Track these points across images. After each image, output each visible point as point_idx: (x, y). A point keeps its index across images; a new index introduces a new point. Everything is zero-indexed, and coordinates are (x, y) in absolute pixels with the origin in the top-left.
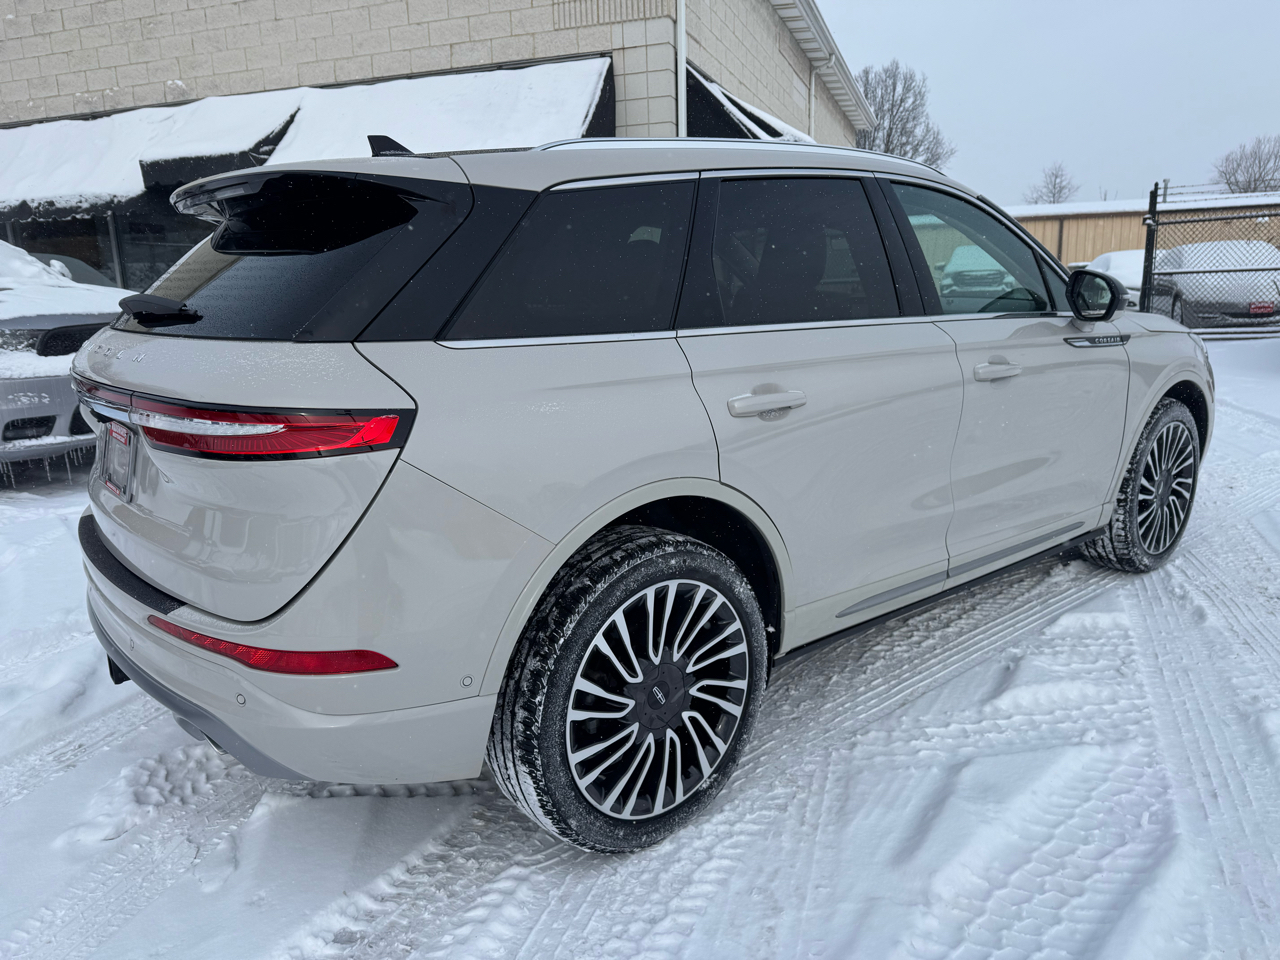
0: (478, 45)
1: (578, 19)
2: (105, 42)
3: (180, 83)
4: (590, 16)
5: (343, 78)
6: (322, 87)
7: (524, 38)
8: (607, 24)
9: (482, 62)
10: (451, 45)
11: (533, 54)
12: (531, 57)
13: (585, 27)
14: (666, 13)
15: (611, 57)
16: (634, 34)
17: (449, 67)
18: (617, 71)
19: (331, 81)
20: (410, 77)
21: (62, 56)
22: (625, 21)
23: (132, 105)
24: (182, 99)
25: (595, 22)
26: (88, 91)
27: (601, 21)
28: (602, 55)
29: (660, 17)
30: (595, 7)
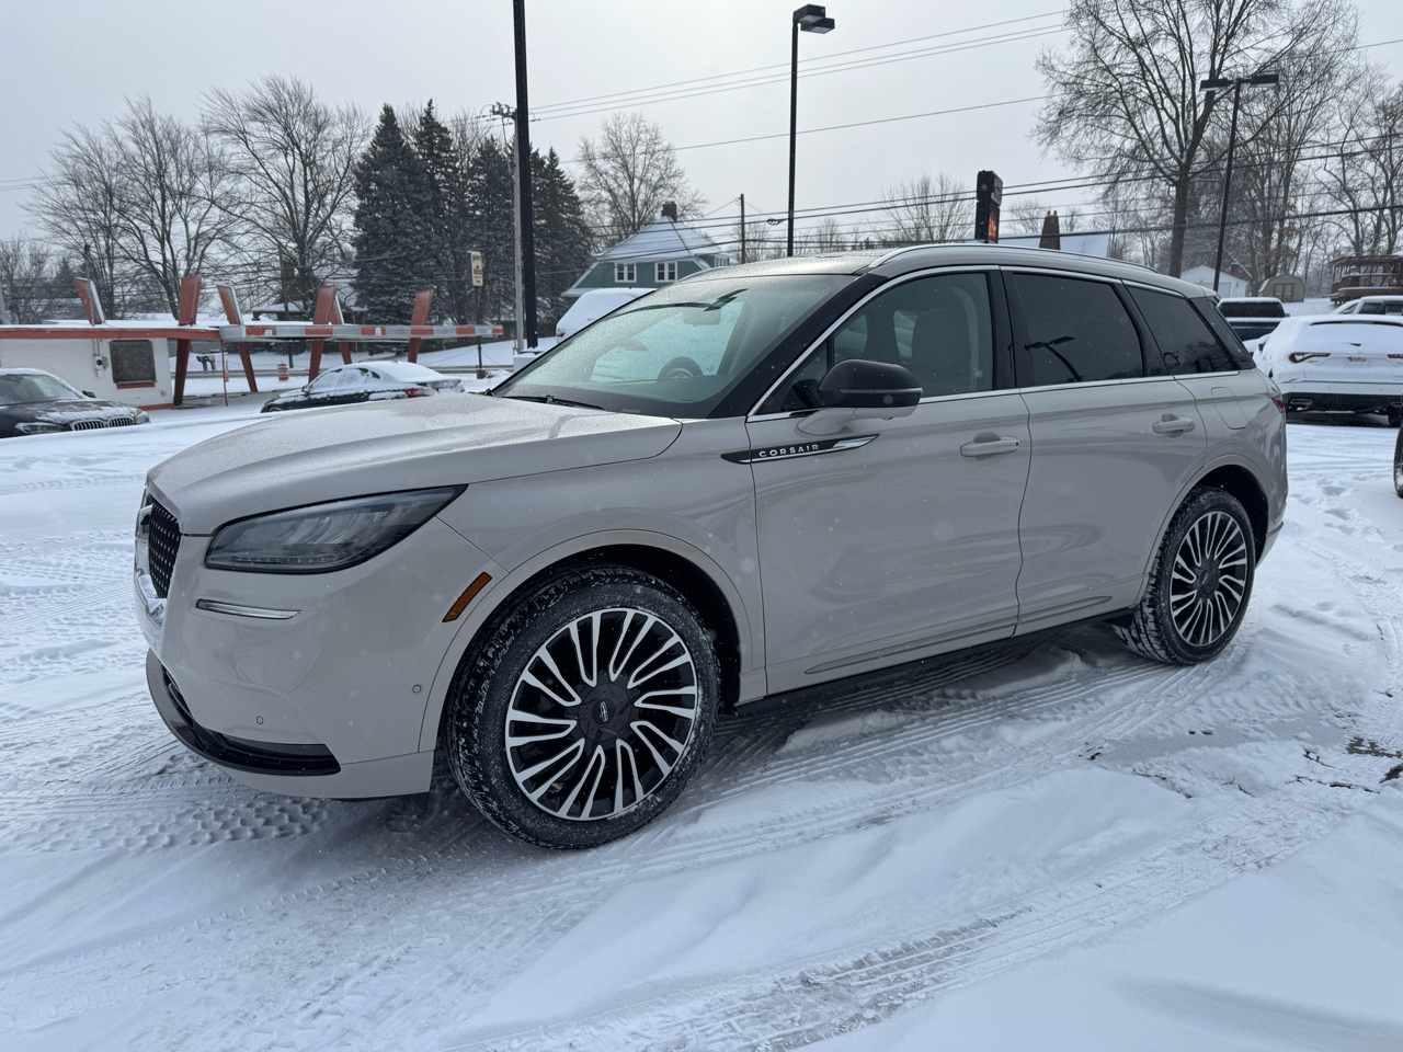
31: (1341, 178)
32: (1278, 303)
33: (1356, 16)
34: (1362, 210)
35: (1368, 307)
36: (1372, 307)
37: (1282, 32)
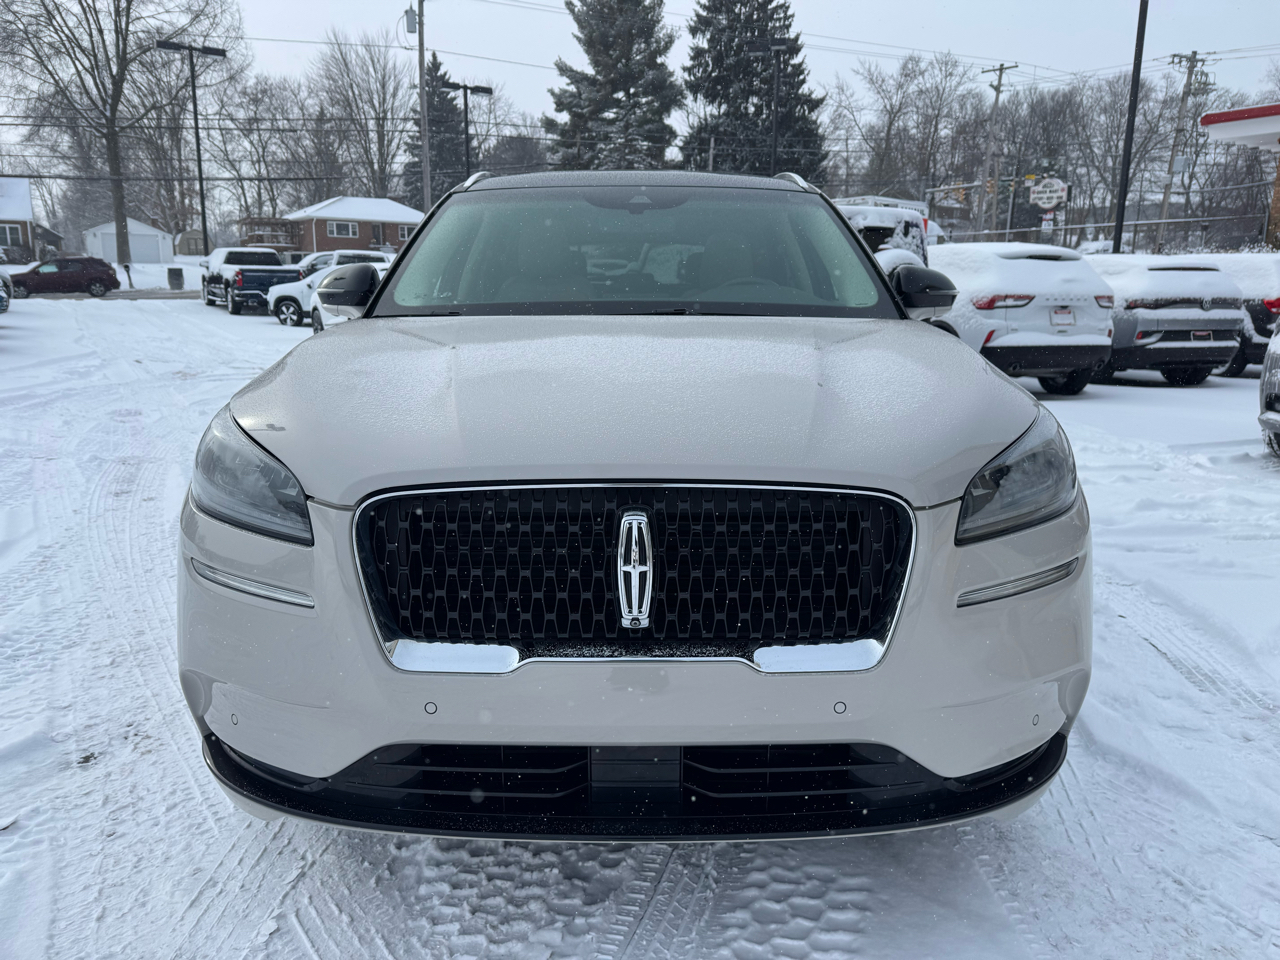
31: (223, 148)
32: (274, 254)
33: (238, 10)
34: (245, 179)
35: (343, 260)
36: (346, 259)
37: (178, 10)
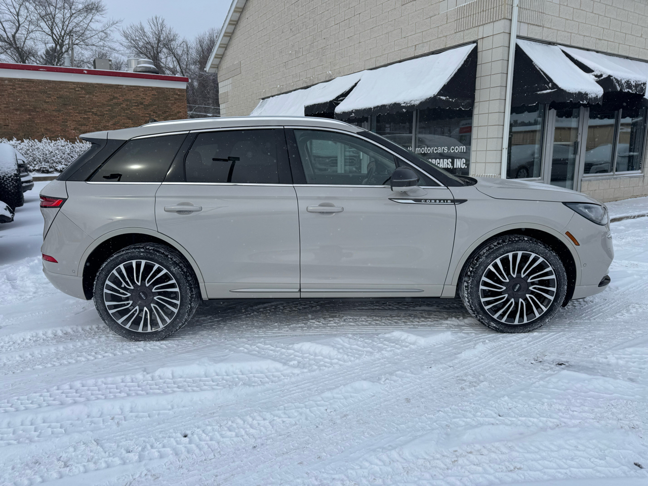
0: (425, 44)
1: (464, 27)
2: (312, 58)
3: (330, 72)
4: (469, 24)
5: (378, 65)
6: (371, 69)
7: (442, 38)
8: (477, 26)
9: (426, 52)
10: (415, 46)
11: (445, 46)
12: (444, 47)
13: (467, 29)
14: (503, 17)
15: (477, 43)
16: (487, 30)
17: (413, 56)
18: (479, 49)
19: (374, 66)
20: (400, 62)
21: (301, 65)
22: (484, 24)
23: (317, 82)
24: (330, 79)
25: (471, 27)
26: (307, 78)
27: (474, 26)
28: (474, 42)
29: (500, 20)
30: (472, 19)
